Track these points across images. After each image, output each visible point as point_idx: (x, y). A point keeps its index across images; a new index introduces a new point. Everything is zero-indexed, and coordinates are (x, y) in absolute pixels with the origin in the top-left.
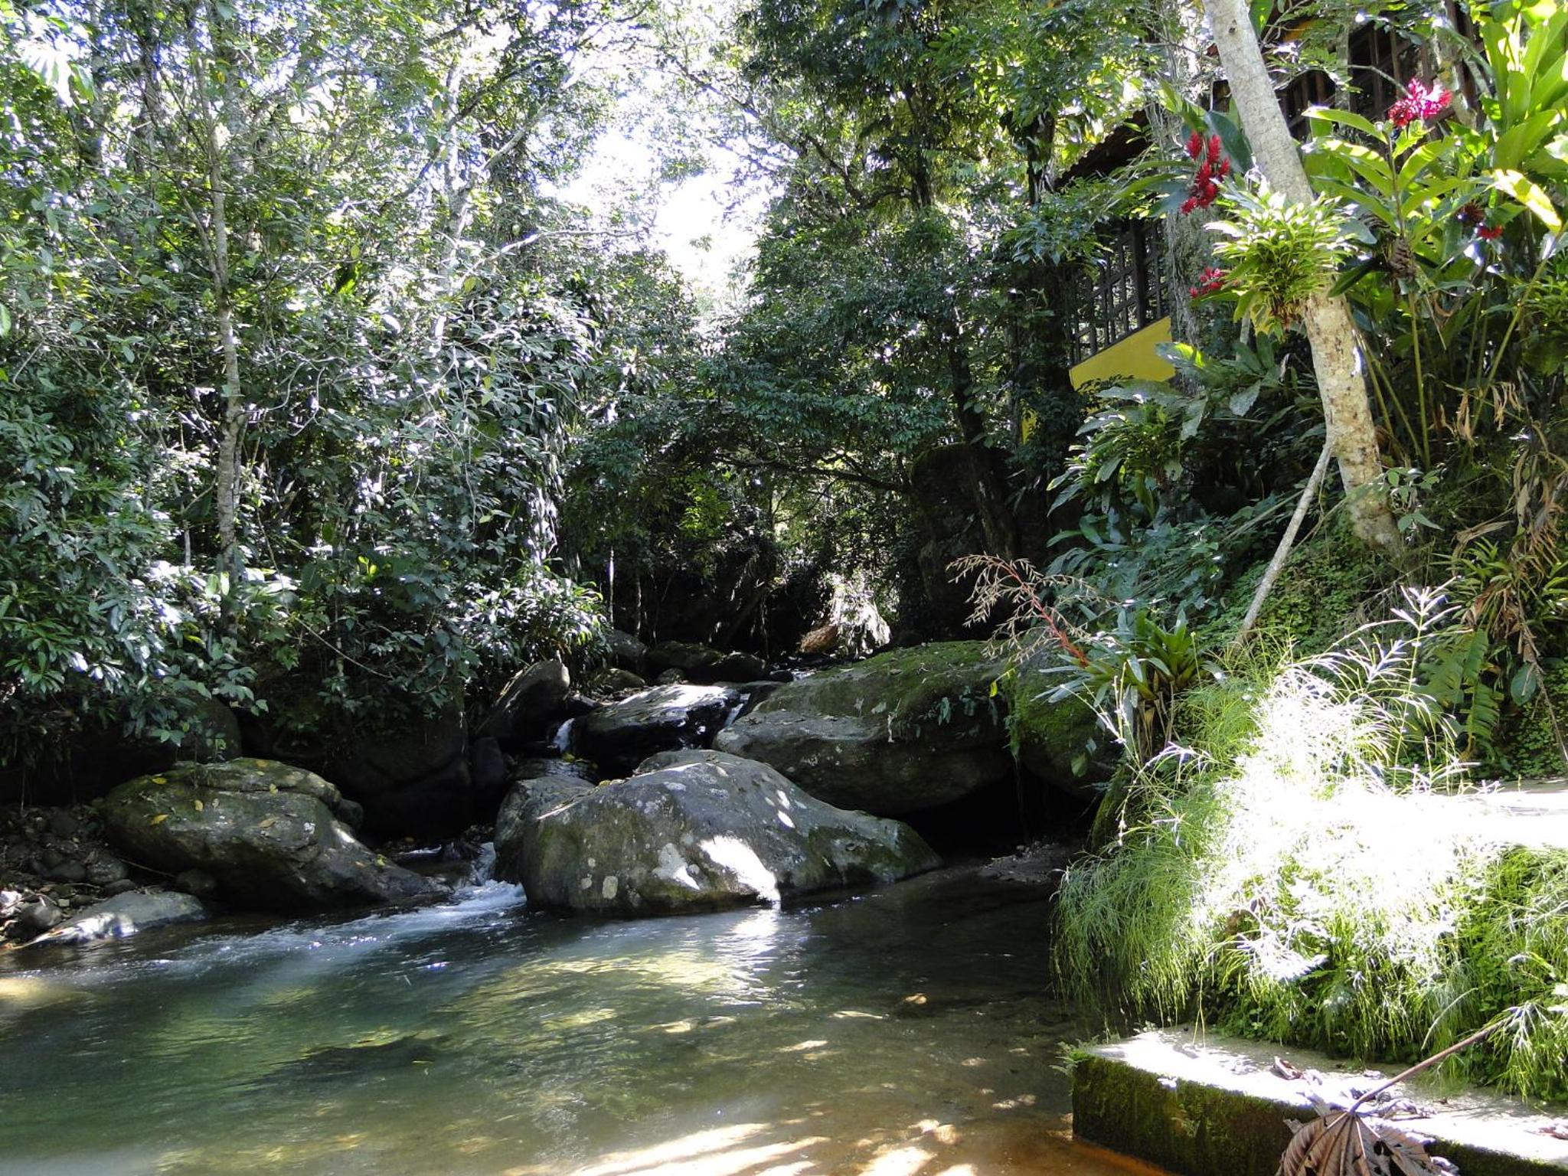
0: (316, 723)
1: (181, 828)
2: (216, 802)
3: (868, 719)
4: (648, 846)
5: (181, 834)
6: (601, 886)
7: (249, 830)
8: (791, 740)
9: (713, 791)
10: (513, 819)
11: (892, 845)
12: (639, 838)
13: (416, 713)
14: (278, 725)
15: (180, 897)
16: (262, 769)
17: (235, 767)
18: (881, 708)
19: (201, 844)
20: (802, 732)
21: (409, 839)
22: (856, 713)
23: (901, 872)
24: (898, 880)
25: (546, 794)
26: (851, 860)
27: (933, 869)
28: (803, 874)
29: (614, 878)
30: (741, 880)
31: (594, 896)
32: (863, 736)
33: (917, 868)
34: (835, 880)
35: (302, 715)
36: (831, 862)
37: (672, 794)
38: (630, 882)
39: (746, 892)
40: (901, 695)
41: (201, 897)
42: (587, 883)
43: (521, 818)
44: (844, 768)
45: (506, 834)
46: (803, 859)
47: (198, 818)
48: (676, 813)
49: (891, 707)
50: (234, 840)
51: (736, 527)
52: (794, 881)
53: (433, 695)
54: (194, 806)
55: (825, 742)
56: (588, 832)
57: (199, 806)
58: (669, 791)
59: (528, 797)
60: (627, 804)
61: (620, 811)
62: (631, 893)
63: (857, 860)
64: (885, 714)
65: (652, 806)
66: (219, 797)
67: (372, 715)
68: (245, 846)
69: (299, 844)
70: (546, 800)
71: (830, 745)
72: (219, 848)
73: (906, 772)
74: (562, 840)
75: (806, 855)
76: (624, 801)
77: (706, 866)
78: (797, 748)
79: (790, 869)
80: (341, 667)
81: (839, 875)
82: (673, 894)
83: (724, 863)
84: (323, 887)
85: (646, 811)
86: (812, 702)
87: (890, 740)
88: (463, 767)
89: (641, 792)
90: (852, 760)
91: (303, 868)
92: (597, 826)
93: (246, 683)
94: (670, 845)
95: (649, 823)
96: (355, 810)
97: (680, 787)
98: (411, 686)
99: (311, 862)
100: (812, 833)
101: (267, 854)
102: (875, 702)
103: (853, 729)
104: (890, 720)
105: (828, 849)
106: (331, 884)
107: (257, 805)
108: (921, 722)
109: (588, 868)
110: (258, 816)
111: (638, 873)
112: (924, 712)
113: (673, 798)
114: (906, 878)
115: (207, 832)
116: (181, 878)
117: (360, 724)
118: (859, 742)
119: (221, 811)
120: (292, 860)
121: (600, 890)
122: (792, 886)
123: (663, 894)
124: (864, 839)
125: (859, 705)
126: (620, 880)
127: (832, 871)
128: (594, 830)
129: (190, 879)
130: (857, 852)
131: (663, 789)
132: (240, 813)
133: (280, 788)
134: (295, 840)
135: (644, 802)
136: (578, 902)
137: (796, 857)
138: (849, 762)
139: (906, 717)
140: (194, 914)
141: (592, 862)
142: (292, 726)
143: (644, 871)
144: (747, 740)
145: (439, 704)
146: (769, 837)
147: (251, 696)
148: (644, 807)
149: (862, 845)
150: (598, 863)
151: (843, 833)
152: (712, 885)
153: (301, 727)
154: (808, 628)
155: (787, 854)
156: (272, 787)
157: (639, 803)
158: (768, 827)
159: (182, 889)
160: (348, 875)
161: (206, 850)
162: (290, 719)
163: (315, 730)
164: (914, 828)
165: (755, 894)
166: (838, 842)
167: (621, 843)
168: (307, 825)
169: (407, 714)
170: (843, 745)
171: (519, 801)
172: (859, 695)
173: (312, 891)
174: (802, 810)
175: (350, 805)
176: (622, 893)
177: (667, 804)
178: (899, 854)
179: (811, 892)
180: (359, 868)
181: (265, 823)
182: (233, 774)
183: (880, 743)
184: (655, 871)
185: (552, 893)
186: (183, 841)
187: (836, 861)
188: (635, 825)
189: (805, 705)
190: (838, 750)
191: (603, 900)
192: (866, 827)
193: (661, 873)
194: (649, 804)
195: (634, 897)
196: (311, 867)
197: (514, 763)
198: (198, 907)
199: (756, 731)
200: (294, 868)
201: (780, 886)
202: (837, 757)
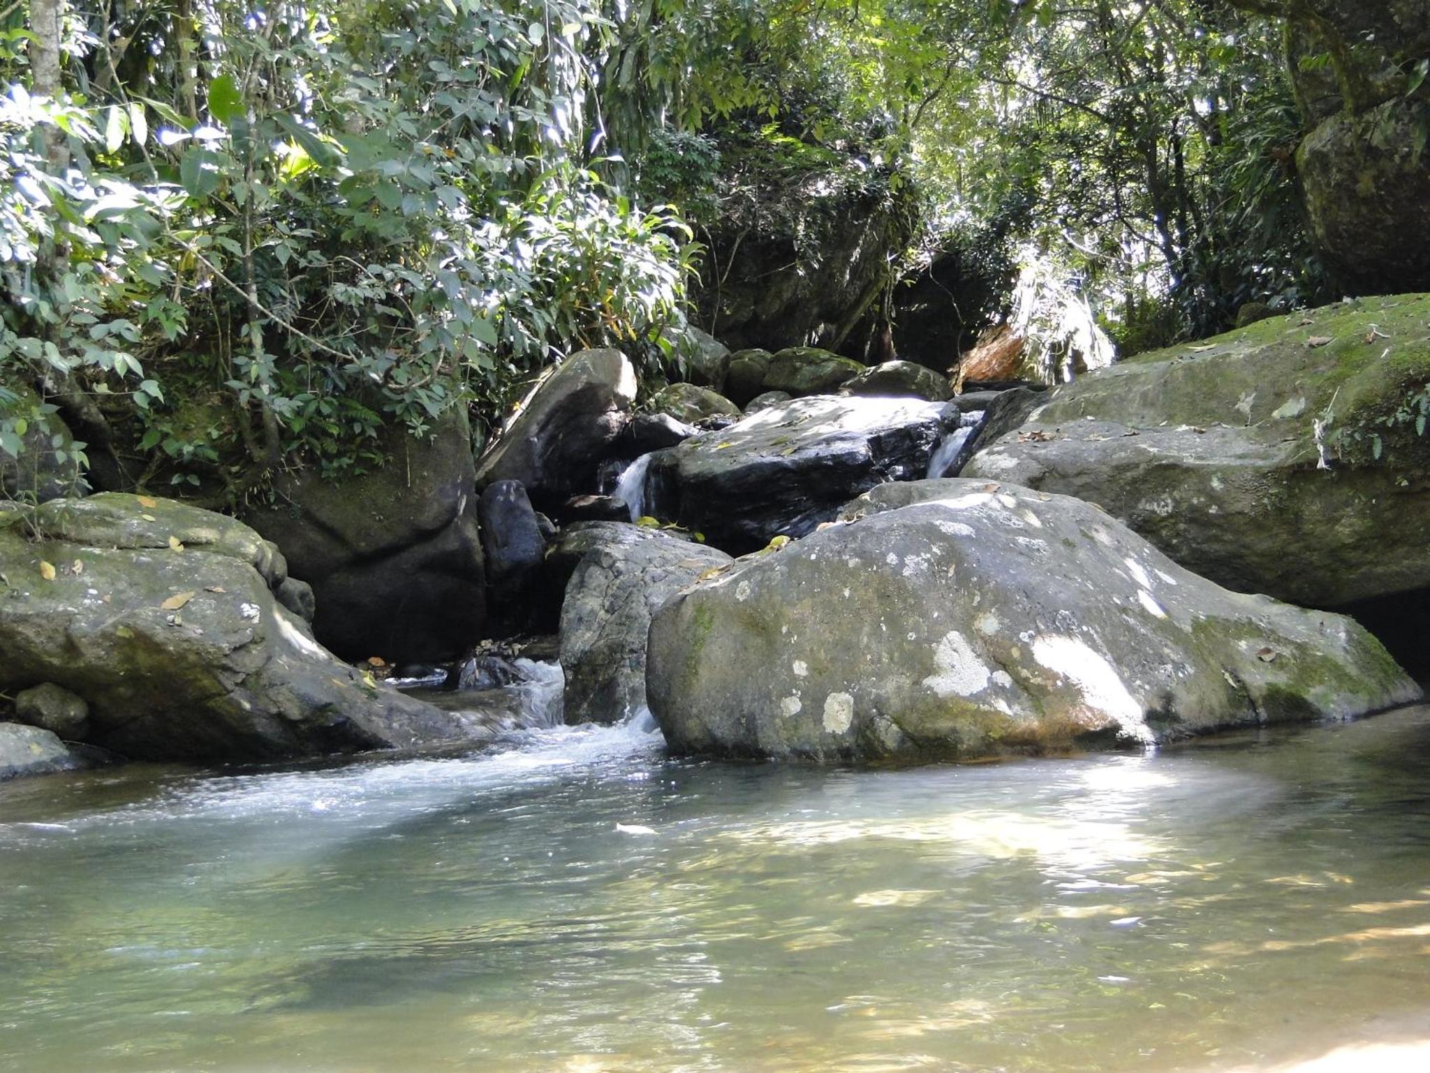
0: (214, 444)
1: (22, 609)
2: (78, 566)
3: (1269, 429)
4: (912, 636)
5: (24, 619)
6: (821, 710)
7: (146, 615)
8: (1121, 468)
9: (1021, 540)
10: (593, 612)
11: (1340, 657)
12: (893, 621)
13: (393, 426)
14: (146, 445)
15: (28, 731)
16: (149, 511)
17: (103, 506)
18: (1292, 408)
19: (61, 639)
20: (1144, 452)
21: (376, 661)
22: (1238, 418)
23: (1362, 705)
24: (1357, 717)
25: (651, 568)
26: (1270, 678)
27: (1410, 703)
28: (1194, 698)
29: (845, 696)
30: (1089, 700)
31: (807, 729)
32: (1264, 457)
33: (1387, 701)
34: (1246, 714)
35: (186, 429)
36: (1238, 680)
37: (950, 540)
38: (879, 704)
39: (1097, 725)
40: (1338, 381)
41: (63, 732)
42: (793, 705)
43: (610, 610)
44: (1227, 520)
45: (580, 640)
46: (1190, 670)
47: (51, 592)
48: (963, 578)
49: (1320, 403)
50: (122, 632)
51: (853, 150)
52: (1178, 708)
53: (422, 393)
54: (39, 572)
55: (1188, 470)
56: (793, 613)
57: (50, 571)
58: (944, 537)
59: (619, 573)
60: (867, 559)
61: (853, 573)
62: (882, 724)
63: (1281, 680)
64: (1303, 419)
65: (914, 565)
66: (85, 557)
67: (315, 430)
68: (141, 640)
69: (236, 639)
70: (654, 580)
71: (1199, 474)
72: (95, 644)
73: (1347, 527)
74: (737, 630)
75: (1195, 664)
76: (861, 554)
77: (1025, 673)
78: (1134, 481)
79: (1172, 686)
80: (258, 340)
81: (1252, 704)
82: (963, 724)
83: (1058, 668)
84: (281, 717)
85: (907, 572)
86: (1146, 401)
87: (1321, 464)
88: (471, 532)
89: (894, 539)
90: (1245, 503)
91: (243, 684)
92: (807, 602)
93: (127, 346)
94: (954, 635)
95: (914, 594)
96: (303, 596)
97: (965, 530)
98: (388, 376)
99: (258, 674)
100: (1197, 626)
101: (182, 657)
102: (1280, 397)
103: (1240, 447)
104: (1318, 428)
105: (1230, 657)
106: (294, 713)
107: (152, 570)
108: (1383, 430)
109: (794, 678)
110: (157, 593)
111: (893, 687)
112: (1390, 411)
113: (953, 550)
114: (1370, 714)
115: (70, 618)
116: (23, 700)
117: (295, 445)
118: (1257, 470)
119: (88, 580)
120: (225, 668)
121: (819, 720)
122: (1175, 718)
123: (944, 725)
124: (1288, 642)
125: (1245, 405)
126: (858, 699)
127: (1240, 695)
128: (802, 609)
129: (44, 701)
130: (1278, 663)
131: (933, 533)
132: (122, 585)
133: (186, 544)
134: (226, 633)
135: (901, 556)
136: (773, 739)
137: (1178, 667)
138: (1238, 507)
139: (1353, 420)
140: (56, 761)
141: (800, 668)
142: (170, 448)
143: (906, 682)
144: (1035, 469)
145: (434, 411)
146: (1129, 629)
147: (138, 369)
148: (902, 564)
149: (1286, 651)
150: (815, 669)
151: (1251, 629)
152: (1038, 708)
153: (188, 449)
154: (970, 343)
155: (1162, 660)
156: (174, 542)
157: (892, 558)
158: (1124, 610)
159: (29, 718)
160: (325, 699)
161: (71, 647)
162: (165, 436)
163: (213, 455)
164: (1370, 629)
165: (1116, 728)
166: (1243, 644)
167: (857, 631)
168: (245, 607)
169: (378, 429)
170: (1226, 474)
171: (603, 581)
172: (1244, 384)
173: (262, 726)
174: (1168, 586)
175: (296, 586)
176: (863, 726)
177: (940, 561)
178: (1353, 671)
179: (1205, 732)
180: (339, 690)
181: (170, 603)
182: (103, 519)
183: (1301, 472)
184: (929, 681)
185: (723, 728)
186: (29, 632)
187: (1243, 677)
188: (884, 597)
189: (1134, 407)
190: (1216, 484)
191: (824, 735)
192: (1285, 623)
193: (941, 685)
194: (910, 560)
195: (889, 734)
196: (253, 682)
197: (553, 529)
198: (60, 750)
199: (1050, 451)
200: (229, 684)
201: (1151, 718)
202: (1213, 497)
